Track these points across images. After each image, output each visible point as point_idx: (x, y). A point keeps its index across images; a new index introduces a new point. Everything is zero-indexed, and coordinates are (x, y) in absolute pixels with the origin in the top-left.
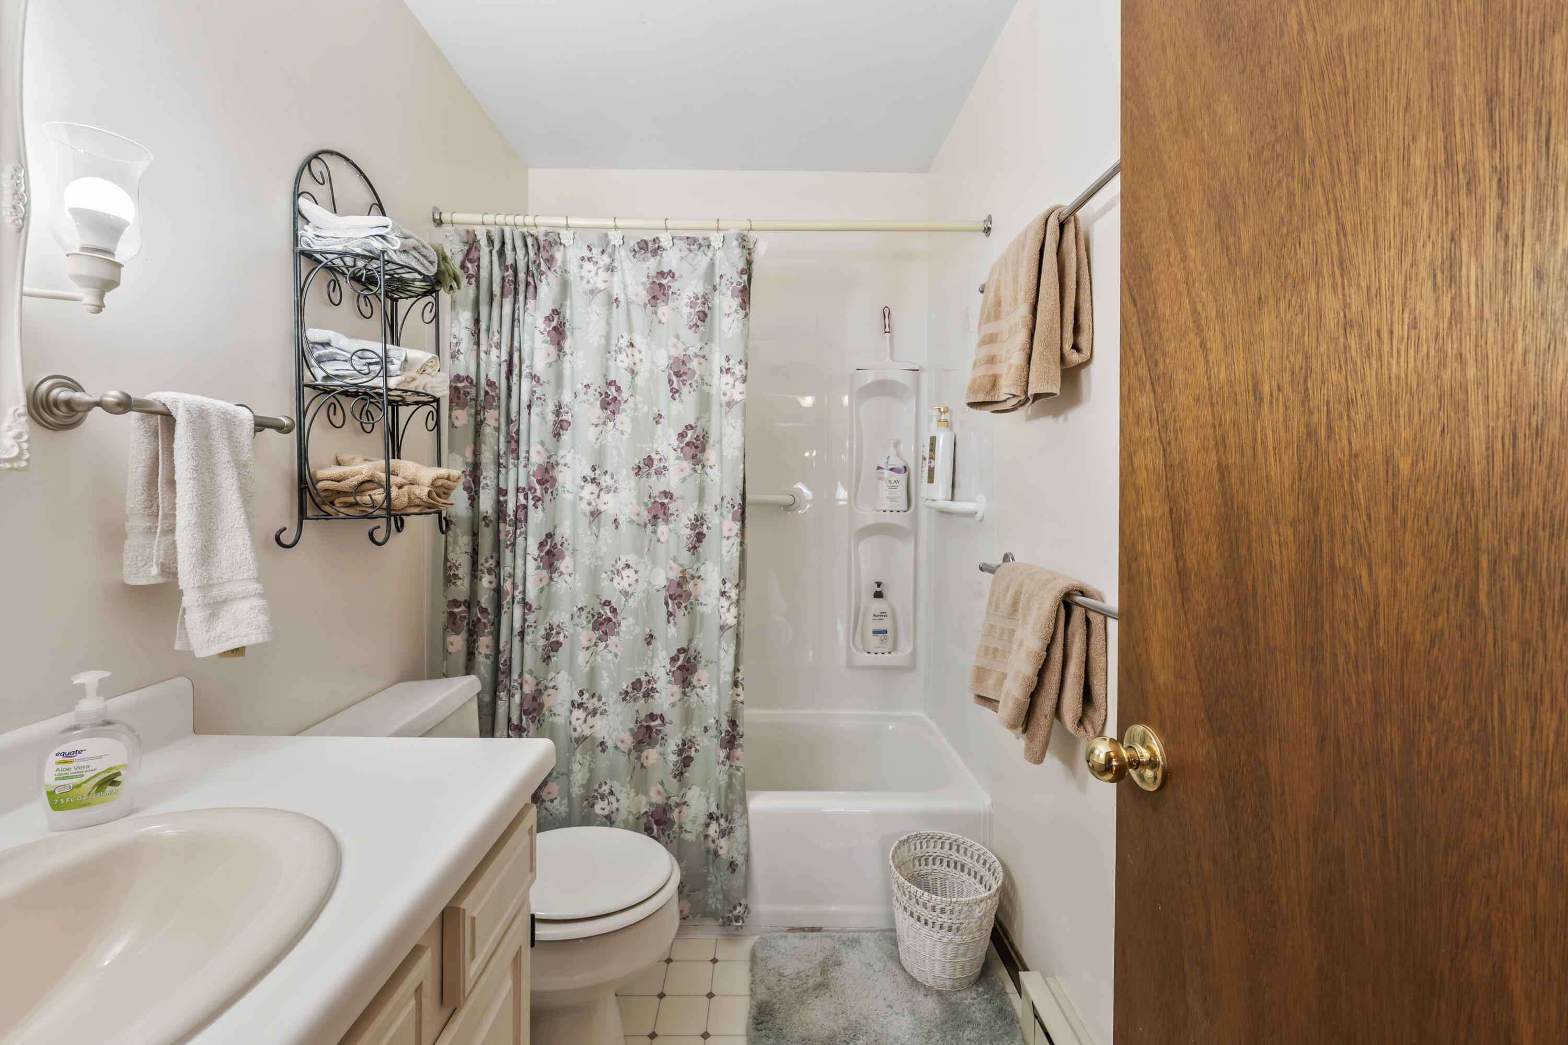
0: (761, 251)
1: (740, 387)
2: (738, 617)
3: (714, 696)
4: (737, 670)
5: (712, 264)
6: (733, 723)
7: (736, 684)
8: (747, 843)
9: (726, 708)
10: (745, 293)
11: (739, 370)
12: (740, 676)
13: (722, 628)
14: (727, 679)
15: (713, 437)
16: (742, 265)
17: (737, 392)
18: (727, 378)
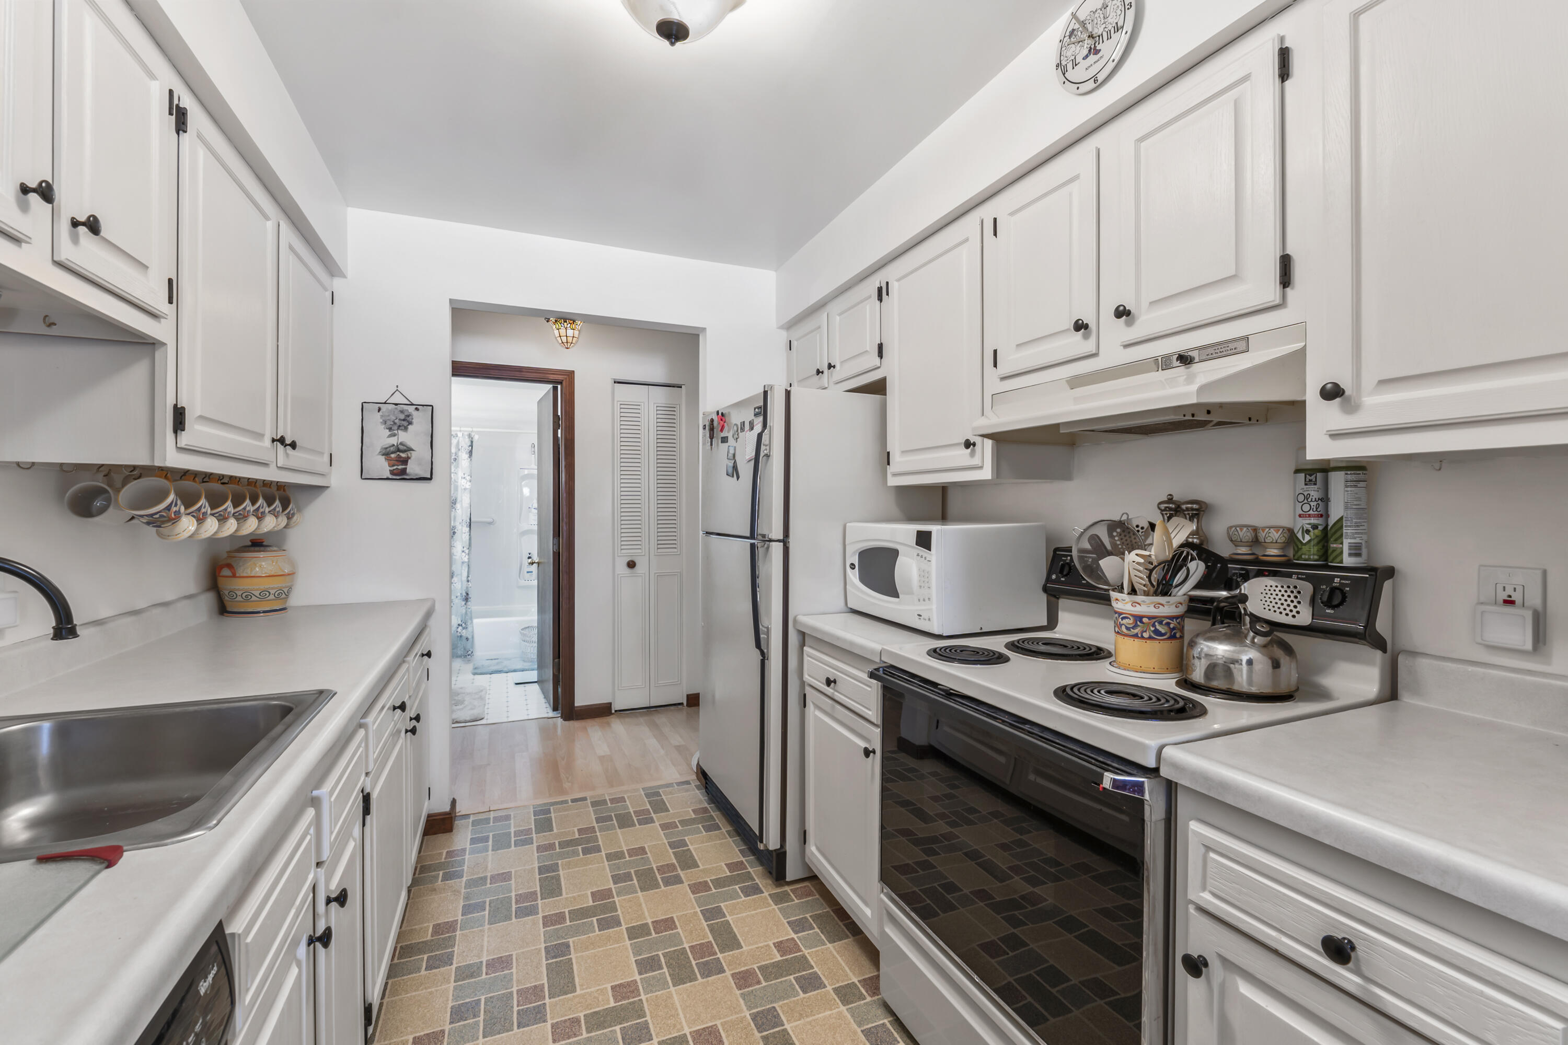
0: (476, 437)
1: (469, 483)
2: (468, 559)
3: (460, 586)
4: (468, 577)
5: (458, 442)
6: (467, 594)
7: (468, 581)
8: (473, 632)
9: (464, 588)
10: (471, 453)
11: (468, 478)
12: (469, 578)
13: (463, 563)
14: (464, 578)
15: (458, 500)
16: (469, 444)
17: (468, 485)
18: (464, 480)
